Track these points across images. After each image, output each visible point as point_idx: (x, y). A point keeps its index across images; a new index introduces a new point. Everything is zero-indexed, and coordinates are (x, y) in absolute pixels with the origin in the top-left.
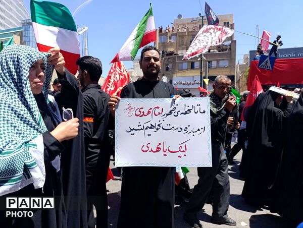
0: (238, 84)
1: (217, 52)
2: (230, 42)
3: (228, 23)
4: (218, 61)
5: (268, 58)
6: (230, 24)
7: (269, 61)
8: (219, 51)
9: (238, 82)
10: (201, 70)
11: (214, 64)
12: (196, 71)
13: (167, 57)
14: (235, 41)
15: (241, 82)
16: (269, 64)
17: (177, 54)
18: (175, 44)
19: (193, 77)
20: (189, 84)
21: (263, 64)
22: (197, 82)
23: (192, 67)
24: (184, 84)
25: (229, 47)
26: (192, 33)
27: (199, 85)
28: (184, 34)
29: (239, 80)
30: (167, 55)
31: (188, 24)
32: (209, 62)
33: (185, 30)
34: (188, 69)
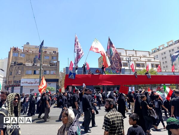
0: (61, 83)
1: (50, 66)
2: (56, 61)
3: (55, 52)
4: (50, 71)
5: (73, 74)
6: (56, 52)
7: (73, 75)
8: (51, 66)
9: (61, 82)
10: (40, 76)
11: (48, 72)
12: (37, 75)
13: (18, 66)
14: (59, 61)
15: (62, 83)
16: (73, 77)
17: (25, 65)
18: (24, 59)
19: (35, 79)
20: (32, 83)
21: (71, 76)
22: (38, 82)
23: (35, 73)
24: (29, 83)
25: (56, 64)
26: (35, 54)
27: (39, 84)
28: (30, 54)
29: (61, 81)
30: (18, 65)
31: (33, 48)
32: (45, 71)
33: (31, 52)
34: (32, 74)
